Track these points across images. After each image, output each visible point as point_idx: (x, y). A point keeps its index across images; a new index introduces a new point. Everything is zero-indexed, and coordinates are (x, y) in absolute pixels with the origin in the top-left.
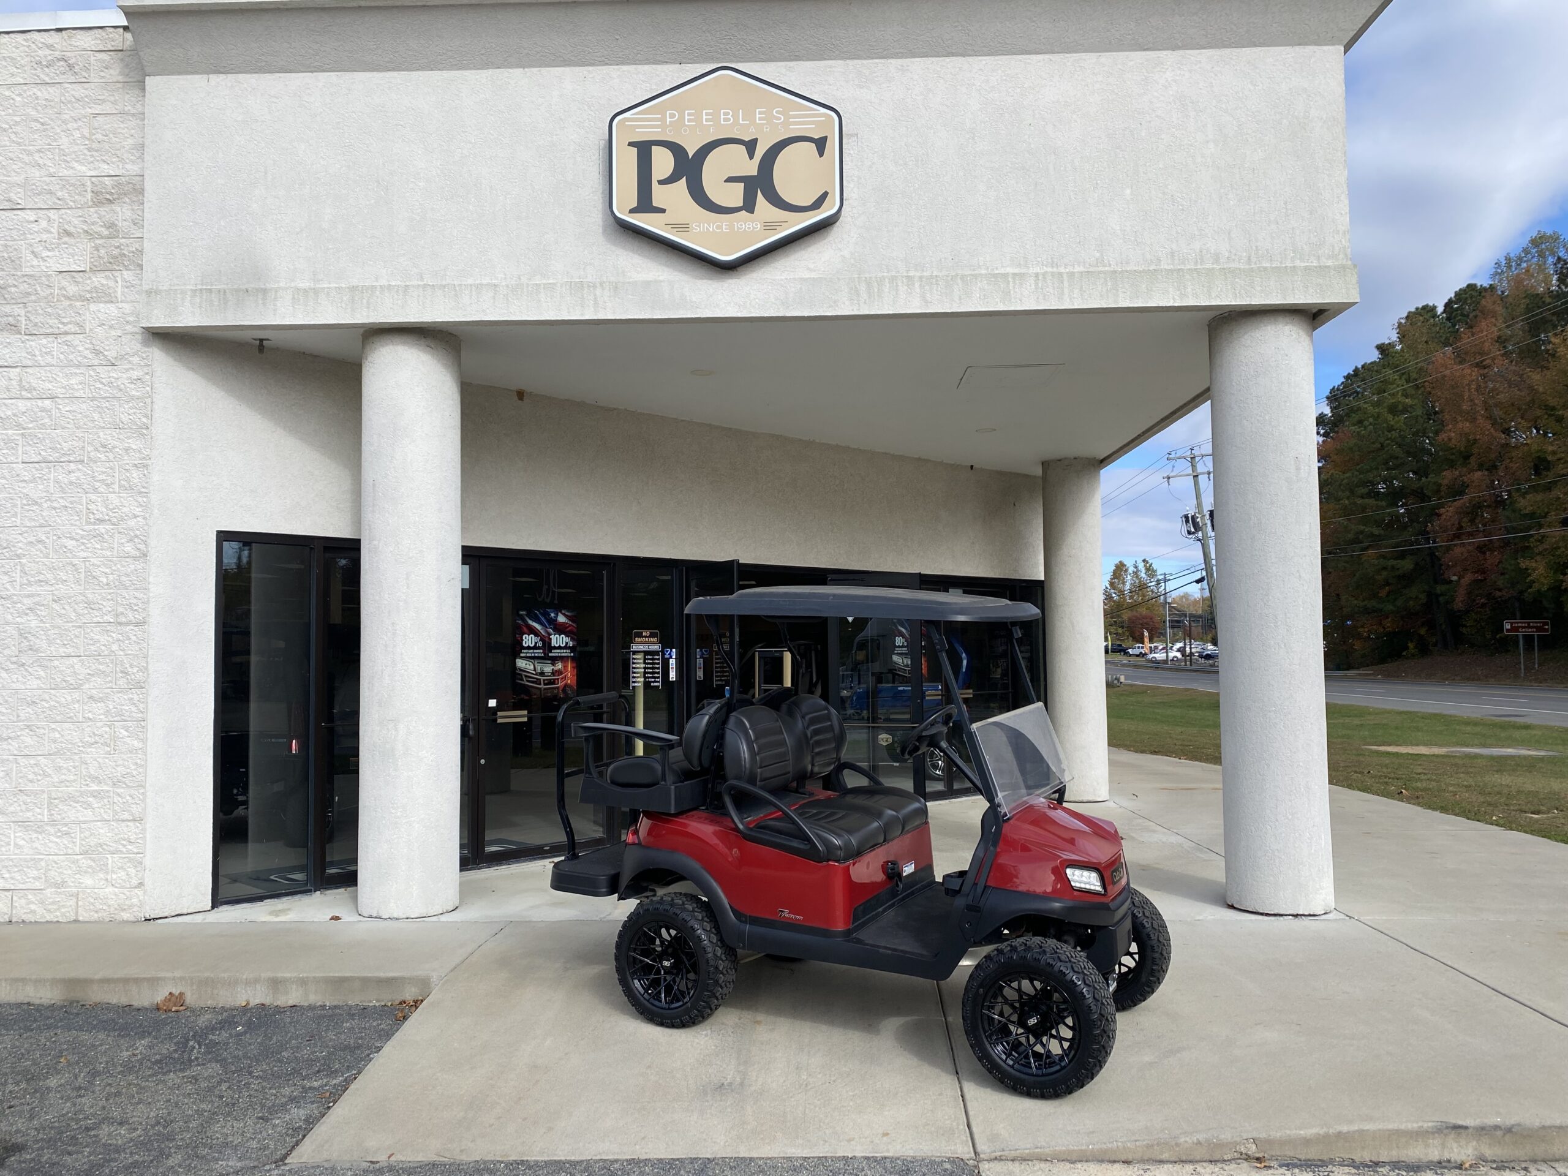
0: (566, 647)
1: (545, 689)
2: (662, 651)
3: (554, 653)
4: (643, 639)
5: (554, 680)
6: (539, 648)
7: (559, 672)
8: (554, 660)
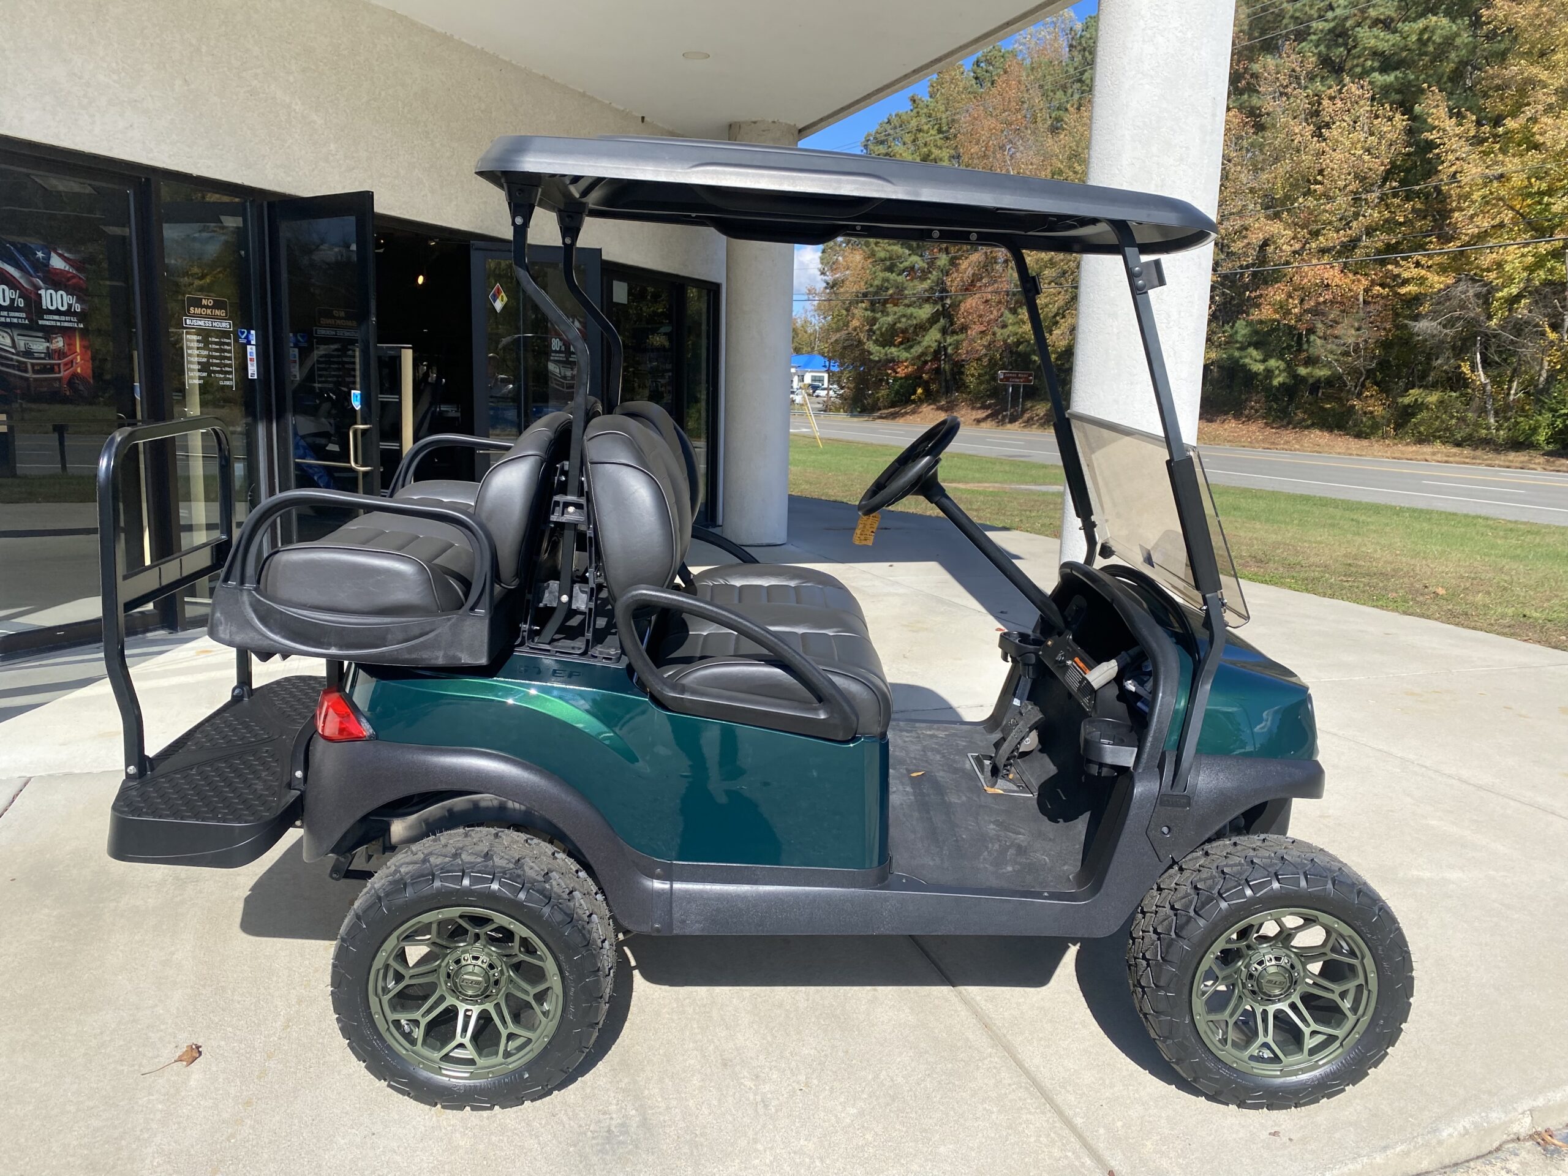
0: (69, 312)
1: (35, 380)
2: (235, 333)
3: (47, 321)
4: (203, 311)
5: (52, 366)
6: (18, 309)
7: (61, 354)
8: (49, 333)
